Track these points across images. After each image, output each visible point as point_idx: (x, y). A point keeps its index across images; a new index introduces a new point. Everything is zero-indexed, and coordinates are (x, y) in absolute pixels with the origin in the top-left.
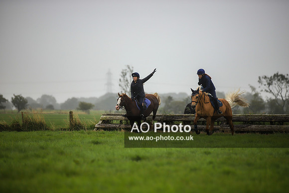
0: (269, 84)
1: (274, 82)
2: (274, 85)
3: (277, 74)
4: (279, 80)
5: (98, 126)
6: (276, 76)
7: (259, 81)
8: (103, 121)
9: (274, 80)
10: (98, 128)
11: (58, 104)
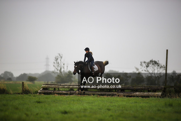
0: (147, 66)
1: (150, 65)
2: (150, 67)
3: (152, 60)
4: (153, 64)
5: (40, 92)
6: (151, 61)
7: (141, 65)
8: (43, 88)
9: (150, 64)
10: (40, 93)
11: (14, 77)
